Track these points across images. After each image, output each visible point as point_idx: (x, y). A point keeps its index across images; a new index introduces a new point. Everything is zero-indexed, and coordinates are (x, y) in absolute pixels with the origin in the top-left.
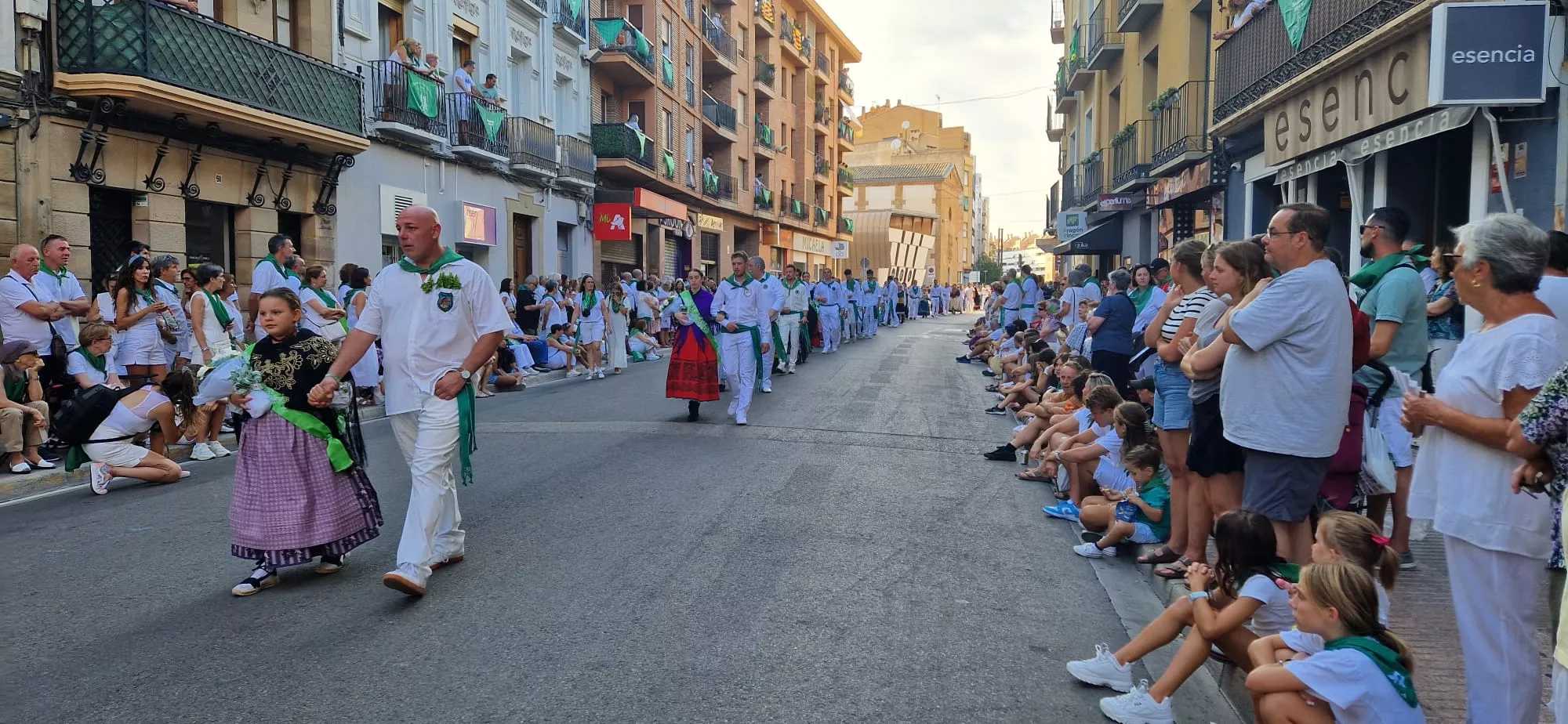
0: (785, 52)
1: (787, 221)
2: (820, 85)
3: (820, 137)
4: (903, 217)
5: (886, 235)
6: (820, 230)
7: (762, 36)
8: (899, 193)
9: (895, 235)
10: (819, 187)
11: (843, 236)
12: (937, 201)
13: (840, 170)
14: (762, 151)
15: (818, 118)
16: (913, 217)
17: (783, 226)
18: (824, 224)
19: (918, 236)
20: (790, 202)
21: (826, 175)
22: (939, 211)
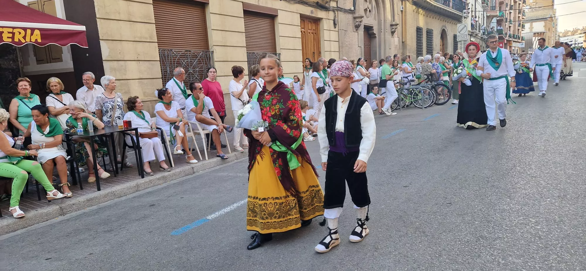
1: (514, 40)
2: (519, 4)
4: (535, 34)
5: (532, 39)
6: (519, 41)
8: (531, 25)
9: (534, 38)
10: (519, 30)
11: (523, 41)
12: (545, 26)
13: (522, 25)
14: (510, 25)
15: (519, 13)
16: (538, 33)
17: (514, 41)
18: (519, 39)
20: (514, 35)
21: (520, 27)
22: (545, 30)
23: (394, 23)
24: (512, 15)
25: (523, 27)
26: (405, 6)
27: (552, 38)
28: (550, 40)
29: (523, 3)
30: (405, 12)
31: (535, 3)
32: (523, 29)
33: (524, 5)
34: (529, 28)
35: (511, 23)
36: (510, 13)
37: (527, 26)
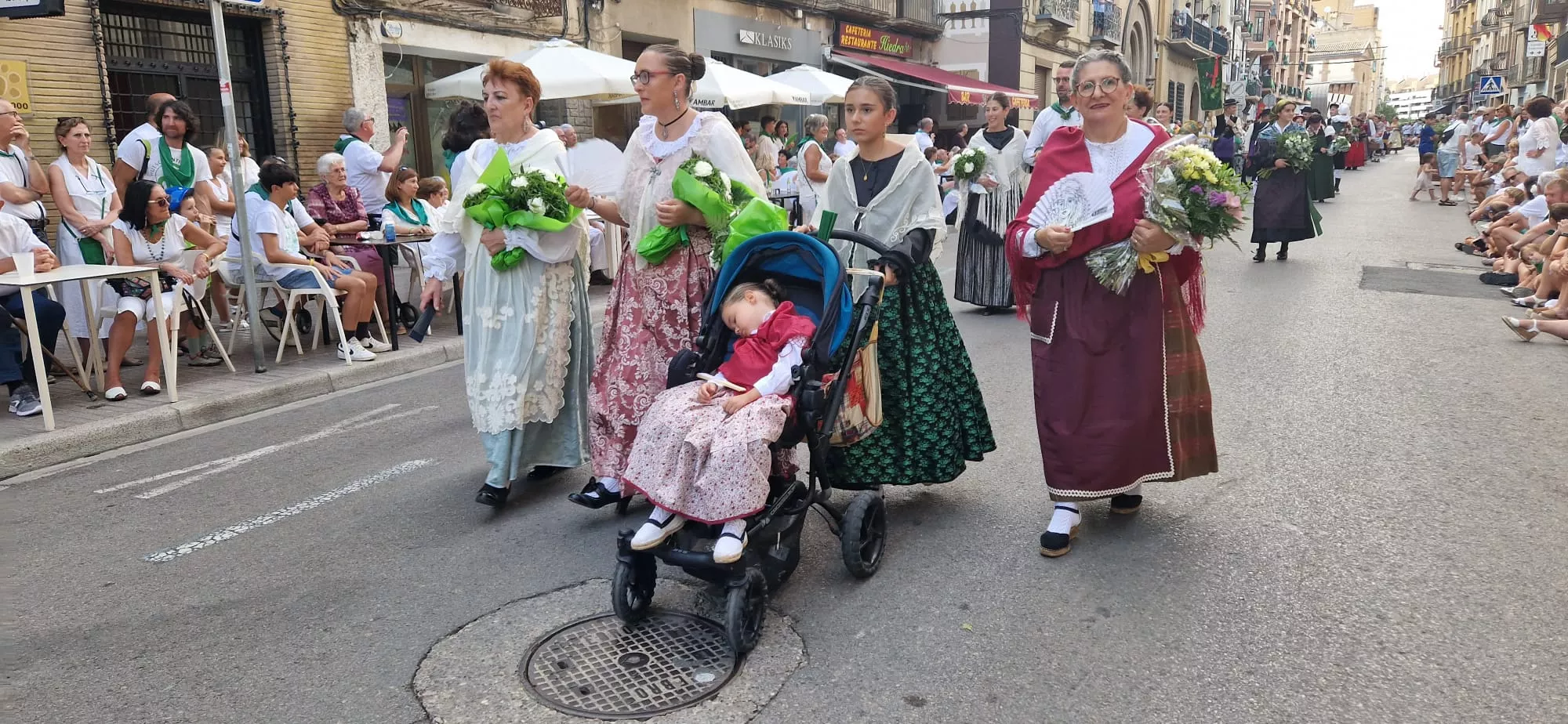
0: (1293, 14)
2: (1304, 21)
3: (1302, 49)
4: (1332, 86)
5: (1326, 99)
7: (1287, 10)
8: (1326, 67)
9: (1330, 96)
10: (1299, 76)
12: (1355, 70)
13: (1308, 66)
14: (1284, 67)
15: (1302, 41)
16: (1339, 85)
19: (1342, 96)
20: (1290, 88)
21: (1303, 70)
22: (1356, 76)
23: (1150, 77)
24: (1289, 44)
25: (1309, 69)
26: (1161, 52)
27: (1370, 97)
28: (1364, 102)
29: (1312, 19)
30: (1161, 61)
31: (1336, 14)
32: (1309, 76)
33: (1313, 23)
34: (1320, 73)
35: (1285, 64)
36: (1285, 41)
37: (1317, 67)
